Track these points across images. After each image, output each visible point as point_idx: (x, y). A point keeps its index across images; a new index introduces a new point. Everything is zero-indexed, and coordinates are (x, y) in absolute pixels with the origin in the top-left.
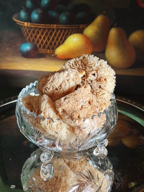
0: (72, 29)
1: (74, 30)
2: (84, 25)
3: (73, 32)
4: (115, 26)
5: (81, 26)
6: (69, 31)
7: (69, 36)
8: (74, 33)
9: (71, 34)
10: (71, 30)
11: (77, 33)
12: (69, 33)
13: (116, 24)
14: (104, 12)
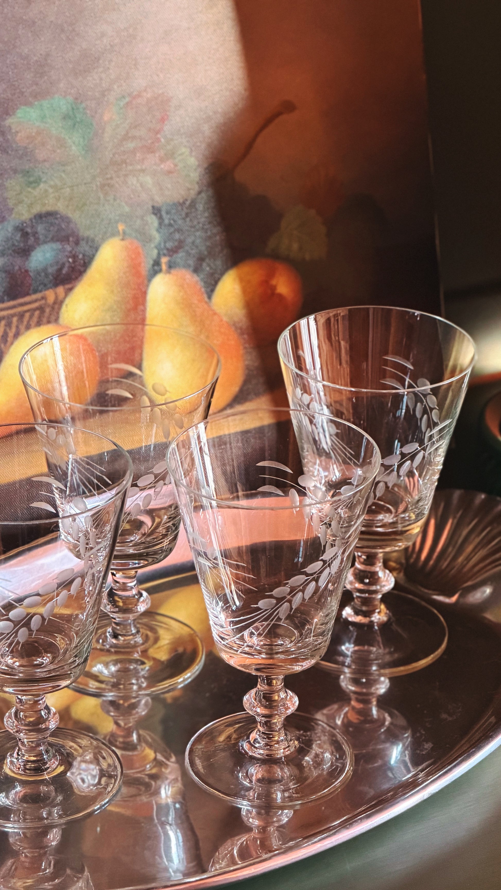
0: (21, 316)
1: (27, 315)
2: (60, 290)
3: (22, 328)
4: (164, 267)
5: (50, 295)
6: (9, 325)
7: (12, 344)
8: (28, 327)
9: (17, 335)
10: (15, 319)
11: (39, 324)
12: (11, 334)
13: (164, 260)
14: (121, 227)
